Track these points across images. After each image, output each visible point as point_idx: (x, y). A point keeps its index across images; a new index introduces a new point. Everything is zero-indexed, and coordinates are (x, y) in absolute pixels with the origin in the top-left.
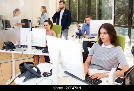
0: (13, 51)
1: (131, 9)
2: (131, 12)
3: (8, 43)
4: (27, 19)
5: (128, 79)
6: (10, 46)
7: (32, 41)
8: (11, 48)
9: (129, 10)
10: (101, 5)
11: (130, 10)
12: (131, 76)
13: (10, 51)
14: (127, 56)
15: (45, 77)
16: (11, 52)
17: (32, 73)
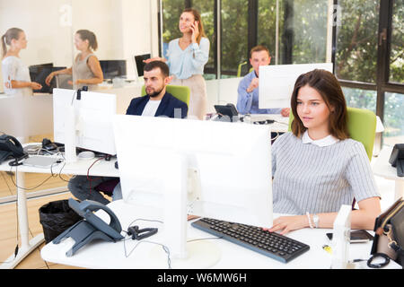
0: (21, 164)
1: (385, 30)
2: (384, 39)
3: (4, 142)
4: (51, 64)
5: (389, 237)
6: (9, 150)
7: (77, 132)
8: (14, 157)
9: (380, 31)
10: (292, 16)
11: (384, 34)
12: (397, 228)
13: (11, 164)
14: (377, 175)
15: (133, 239)
16: (14, 169)
17: (96, 229)
